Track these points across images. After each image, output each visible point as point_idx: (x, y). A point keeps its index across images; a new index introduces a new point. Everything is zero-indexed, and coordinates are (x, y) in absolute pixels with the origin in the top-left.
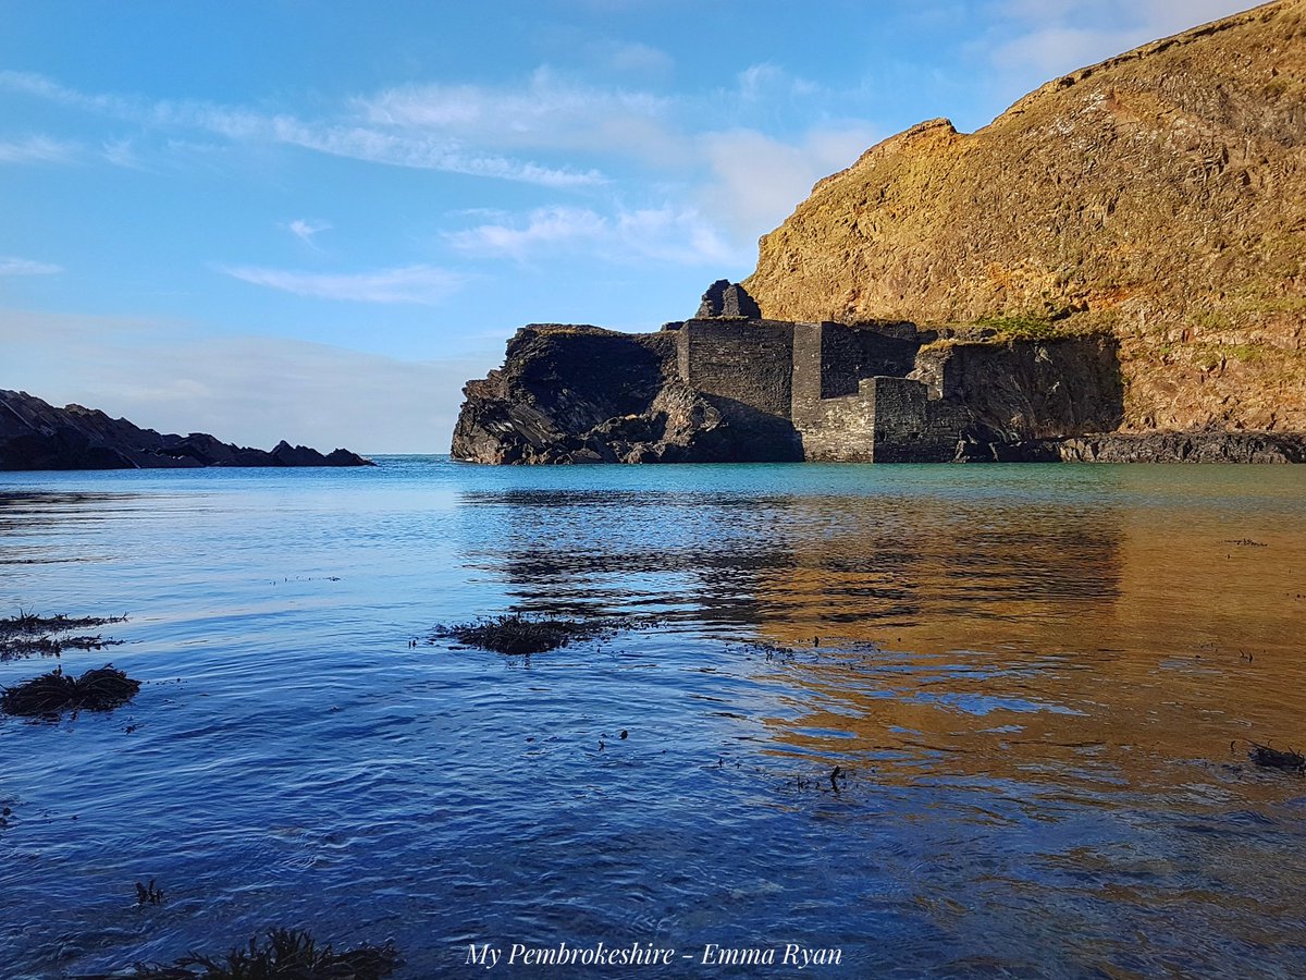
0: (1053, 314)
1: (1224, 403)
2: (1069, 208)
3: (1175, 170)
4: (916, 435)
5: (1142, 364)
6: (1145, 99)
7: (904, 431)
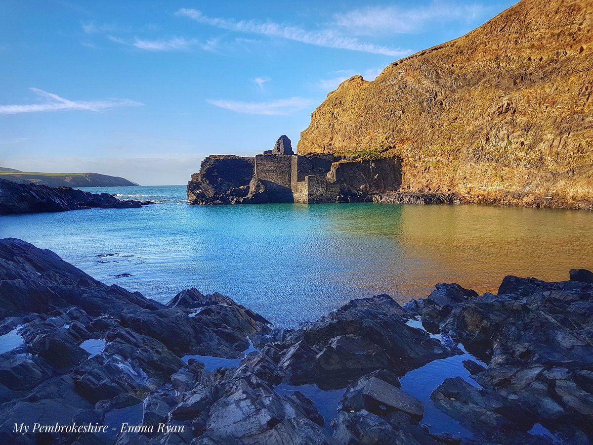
0: (383, 150)
1: (427, 181)
2: (392, 111)
3: (421, 100)
4: (322, 195)
5: (408, 167)
6: (416, 73)
7: (318, 193)
